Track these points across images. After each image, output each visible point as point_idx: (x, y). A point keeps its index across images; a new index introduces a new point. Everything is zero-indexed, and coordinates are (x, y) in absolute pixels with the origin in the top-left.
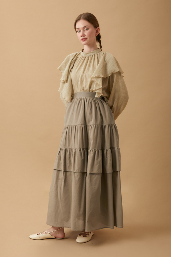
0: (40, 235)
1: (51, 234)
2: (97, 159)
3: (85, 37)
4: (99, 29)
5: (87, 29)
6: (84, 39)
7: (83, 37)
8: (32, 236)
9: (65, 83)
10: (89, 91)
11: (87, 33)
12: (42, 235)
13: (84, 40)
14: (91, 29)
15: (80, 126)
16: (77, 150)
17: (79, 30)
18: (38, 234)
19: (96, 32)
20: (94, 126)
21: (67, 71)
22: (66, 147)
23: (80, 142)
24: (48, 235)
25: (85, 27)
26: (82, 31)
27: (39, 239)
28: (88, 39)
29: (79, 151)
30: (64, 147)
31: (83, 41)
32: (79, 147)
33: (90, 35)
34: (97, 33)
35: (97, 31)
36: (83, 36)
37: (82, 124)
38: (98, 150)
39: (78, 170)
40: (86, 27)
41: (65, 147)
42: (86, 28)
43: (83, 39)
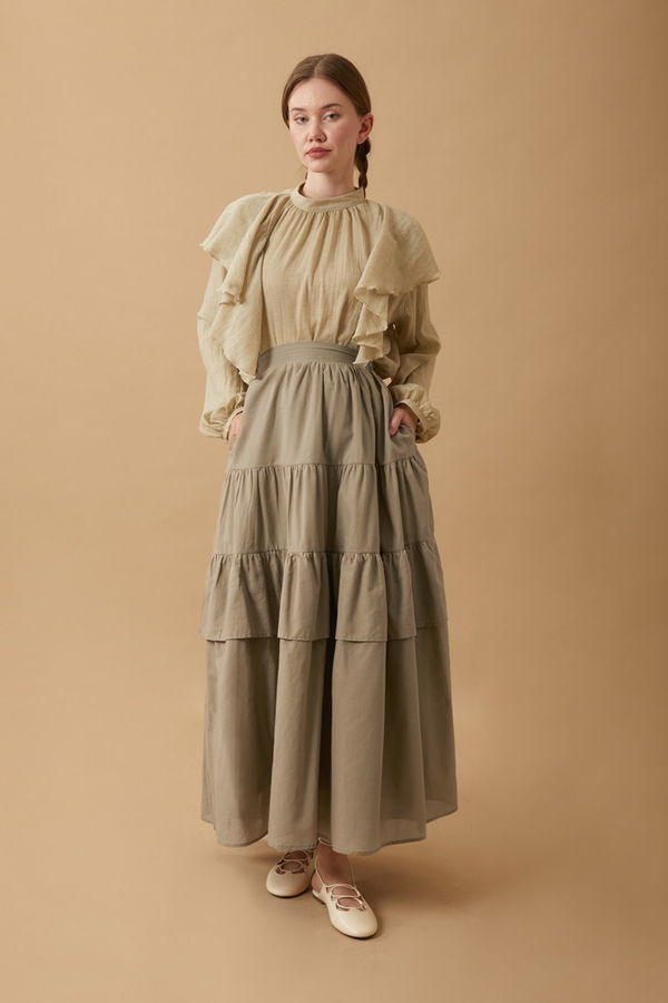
2: (370, 589)
3: (325, 145)
4: (371, 119)
5: (332, 116)
6: (320, 153)
7: (315, 144)
9: (233, 304)
10: (337, 342)
11: (331, 129)
13: (318, 154)
14: (349, 116)
15: (309, 469)
16: (298, 560)
17: (301, 116)
19: (361, 132)
20: (359, 469)
21: (245, 261)
23: (308, 529)
25: (328, 107)
26: (313, 119)
28: (335, 152)
29: (305, 561)
31: (316, 158)
32: (305, 549)
33: (342, 138)
34: (363, 135)
35: (365, 128)
36: (319, 140)
37: (317, 462)
38: (373, 554)
39: (302, 634)
40: (333, 108)
42: (329, 112)
43: (314, 150)
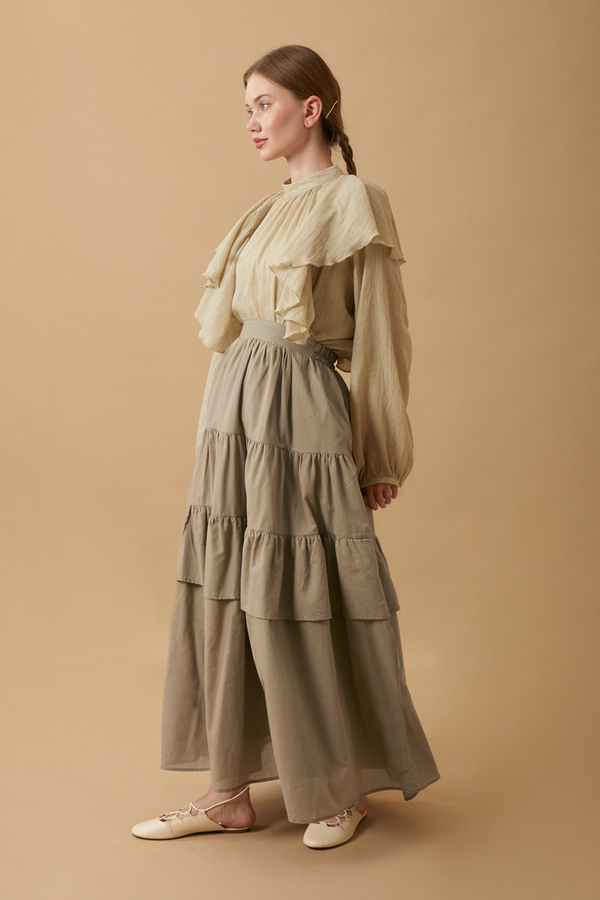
0: (173, 823)
1: (212, 813)
8: (141, 830)
9: (215, 287)
12: (180, 822)
18: (163, 820)
19: (307, 116)
22: (207, 504)
24: (202, 821)
25: (259, 99)
26: (255, 111)
27: (170, 836)
28: (271, 140)
30: (201, 502)
34: (309, 118)
36: (255, 131)
40: (263, 99)
41: (205, 502)
